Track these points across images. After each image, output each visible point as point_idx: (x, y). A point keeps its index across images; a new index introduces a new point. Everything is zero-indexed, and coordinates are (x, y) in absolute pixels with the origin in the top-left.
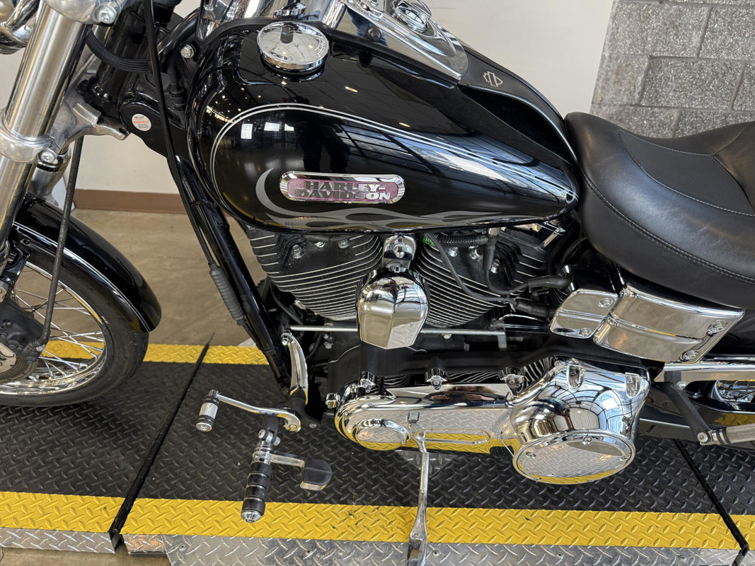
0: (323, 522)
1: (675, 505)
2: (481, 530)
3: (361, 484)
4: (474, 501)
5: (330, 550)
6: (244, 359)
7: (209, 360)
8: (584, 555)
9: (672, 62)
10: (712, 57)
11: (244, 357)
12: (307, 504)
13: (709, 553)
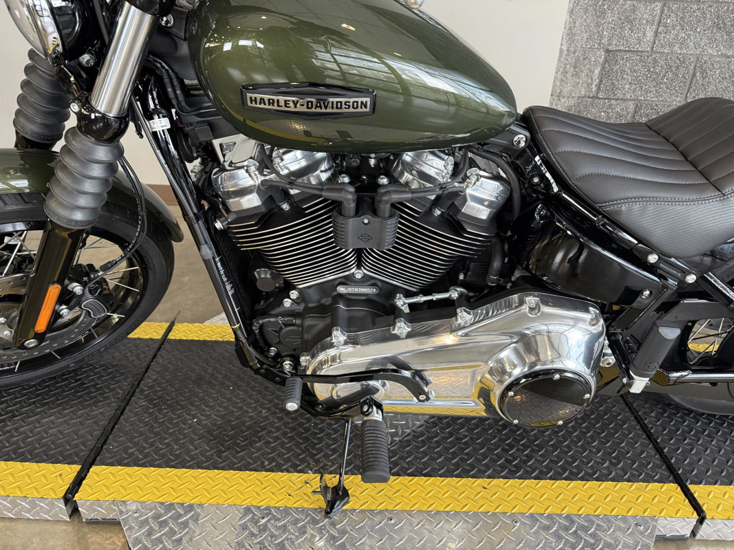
0: (280, 490)
1: (633, 475)
2: (437, 498)
3: (319, 453)
4: (431, 471)
5: (284, 517)
6: (209, 336)
7: (174, 336)
8: (540, 522)
9: (628, 56)
10: (666, 51)
11: (209, 333)
12: (264, 473)
13: (666, 522)
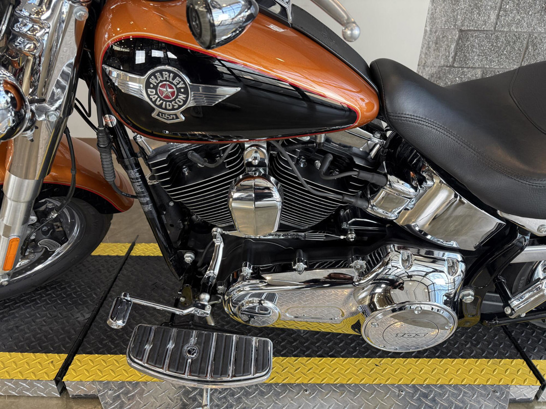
1: (489, 353)
2: (341, 374)
4: (335, 353)
7: (135, 254)
8: (421, 391)
9: (476, 34)
10: (505, 30)
13: (516, 389)
